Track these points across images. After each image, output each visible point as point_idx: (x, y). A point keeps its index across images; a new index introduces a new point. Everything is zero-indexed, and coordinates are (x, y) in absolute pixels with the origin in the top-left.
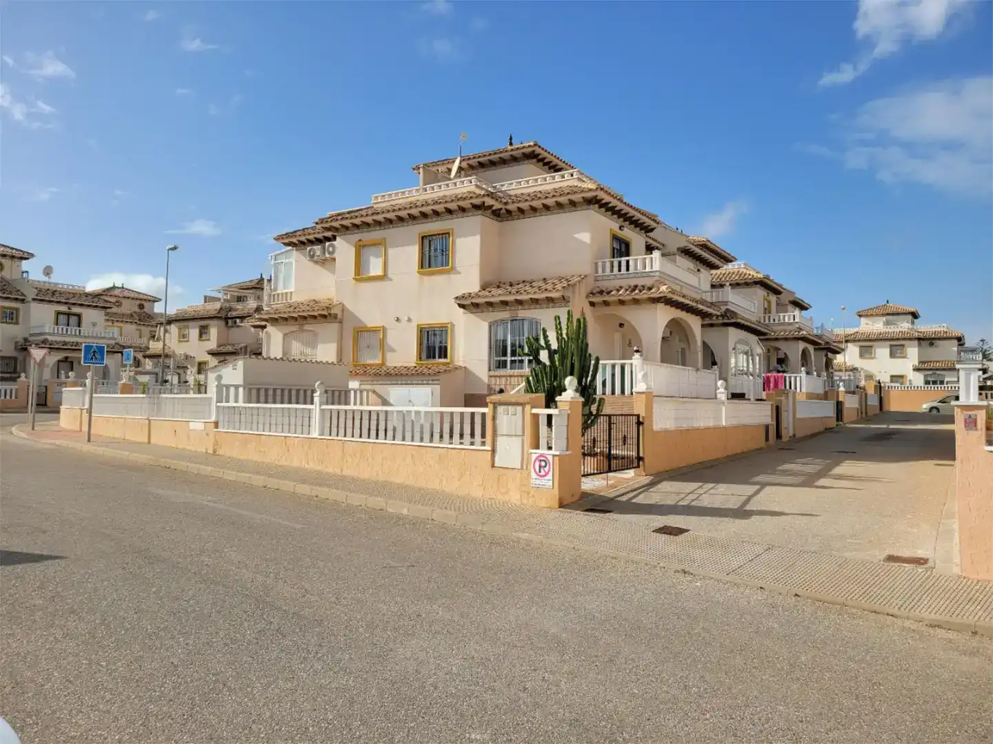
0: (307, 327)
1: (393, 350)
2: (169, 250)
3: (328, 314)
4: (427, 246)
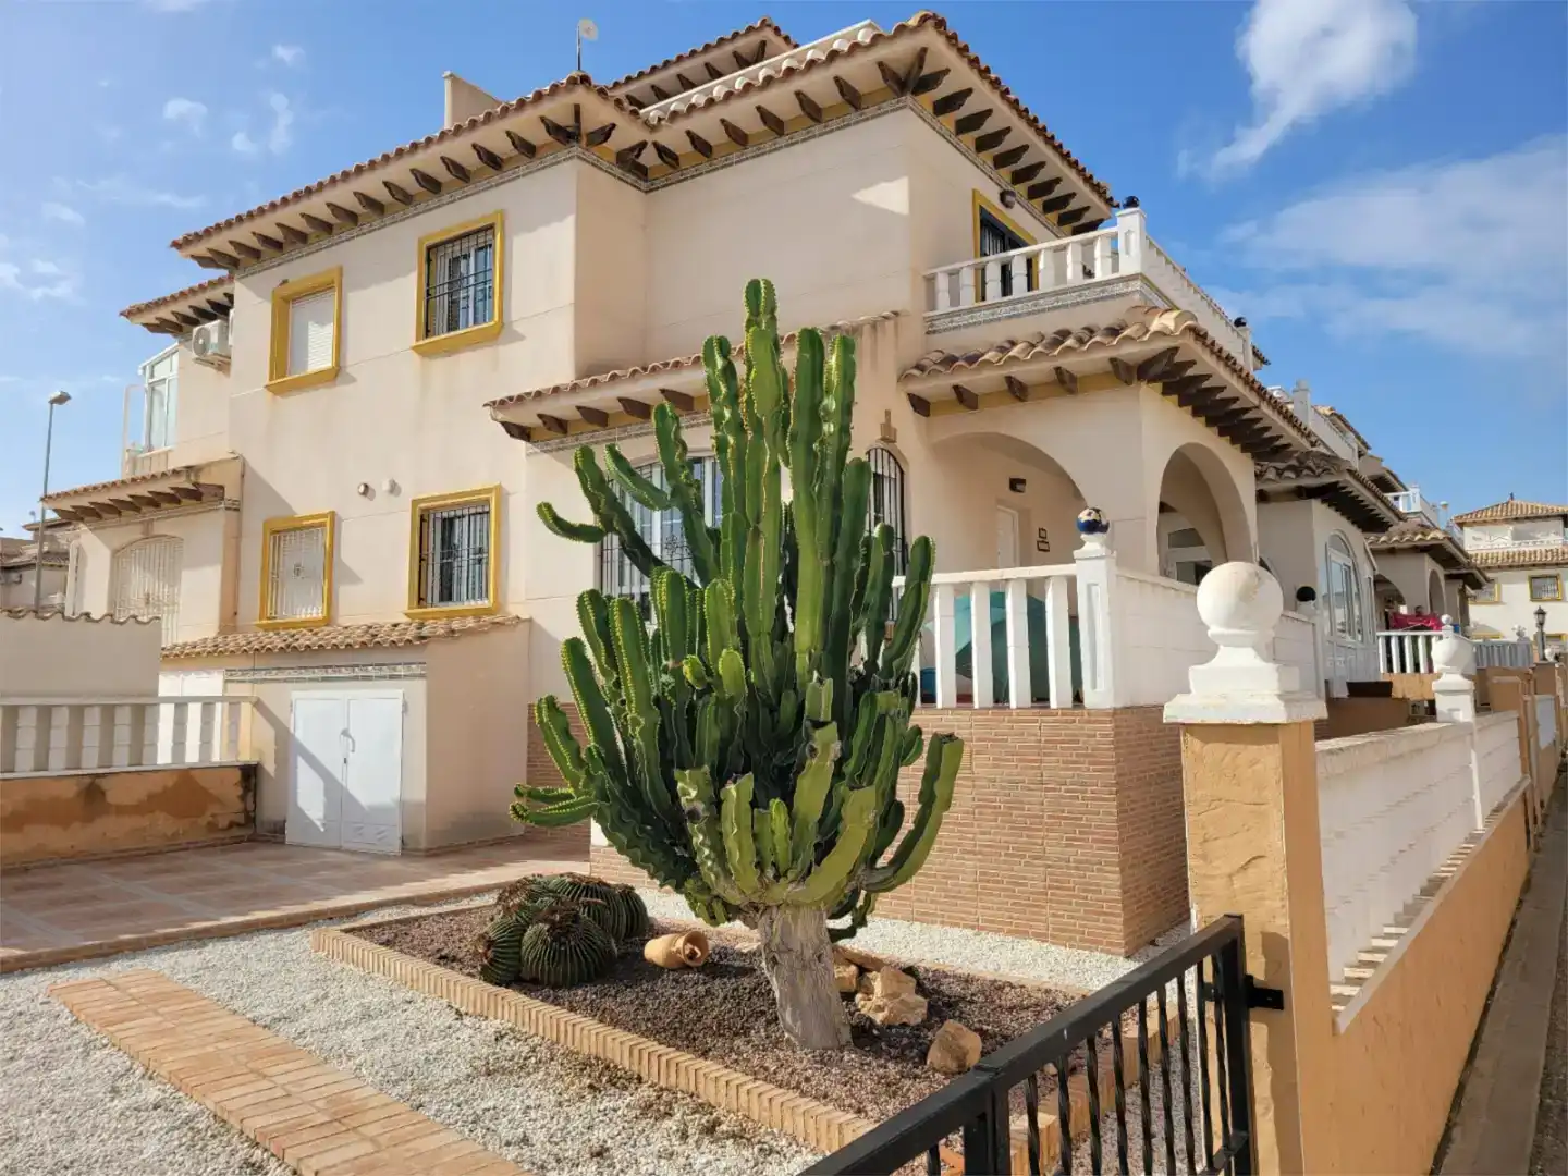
0: (161, 528)
1: (354, 579)
2: (53, 401)
3: (193, 488)
4: (442, 275)
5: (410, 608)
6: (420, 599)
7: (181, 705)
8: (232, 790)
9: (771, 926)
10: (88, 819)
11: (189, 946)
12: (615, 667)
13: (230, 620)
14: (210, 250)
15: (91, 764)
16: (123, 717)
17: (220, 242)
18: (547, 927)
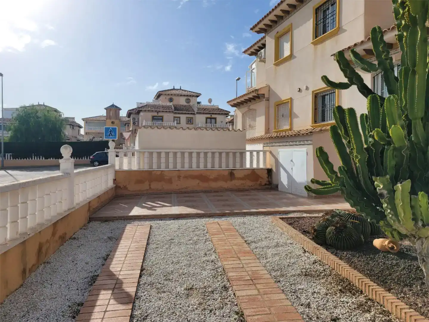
0: (252, 107)
1: (297, 117)
2: (237, 80)
3: (257, 95)
4: (321, 16)
5: (312, 124)
6: (315, 122)
7: (251, 152)
8: (265, 175)
10: (231, 180)
11: (242, 216)
13: (267, 131)
14: (259, 28)
15: (231, 167)
16: (238, 155)
17: (261, 26)
18: (334, 228)
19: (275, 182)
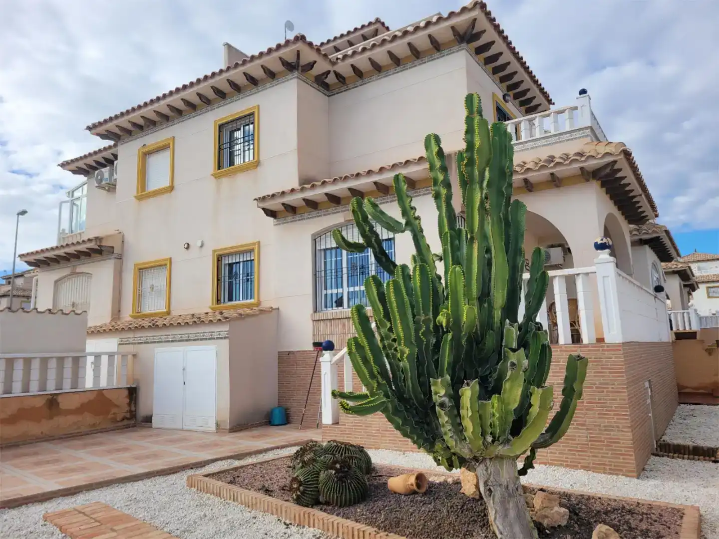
0: (81, 269)
2: (18, 214)
3: (97, 247)
4: (226, 139)
5: (212, 304)
6: (218, 300)
7: (98, 356)
8: (123, 399)
9: (487, 470)
10: (51, 418)
12: (389, 320)
13: (117, 312)
14: (106, 131)
15: (51, 389)
16: (68, 364)
17: (110, 126)
18: (334, 472)
19: (142, 412)
